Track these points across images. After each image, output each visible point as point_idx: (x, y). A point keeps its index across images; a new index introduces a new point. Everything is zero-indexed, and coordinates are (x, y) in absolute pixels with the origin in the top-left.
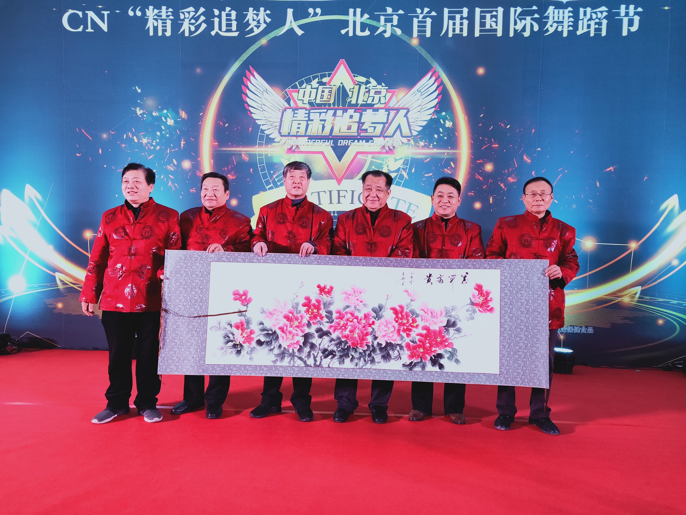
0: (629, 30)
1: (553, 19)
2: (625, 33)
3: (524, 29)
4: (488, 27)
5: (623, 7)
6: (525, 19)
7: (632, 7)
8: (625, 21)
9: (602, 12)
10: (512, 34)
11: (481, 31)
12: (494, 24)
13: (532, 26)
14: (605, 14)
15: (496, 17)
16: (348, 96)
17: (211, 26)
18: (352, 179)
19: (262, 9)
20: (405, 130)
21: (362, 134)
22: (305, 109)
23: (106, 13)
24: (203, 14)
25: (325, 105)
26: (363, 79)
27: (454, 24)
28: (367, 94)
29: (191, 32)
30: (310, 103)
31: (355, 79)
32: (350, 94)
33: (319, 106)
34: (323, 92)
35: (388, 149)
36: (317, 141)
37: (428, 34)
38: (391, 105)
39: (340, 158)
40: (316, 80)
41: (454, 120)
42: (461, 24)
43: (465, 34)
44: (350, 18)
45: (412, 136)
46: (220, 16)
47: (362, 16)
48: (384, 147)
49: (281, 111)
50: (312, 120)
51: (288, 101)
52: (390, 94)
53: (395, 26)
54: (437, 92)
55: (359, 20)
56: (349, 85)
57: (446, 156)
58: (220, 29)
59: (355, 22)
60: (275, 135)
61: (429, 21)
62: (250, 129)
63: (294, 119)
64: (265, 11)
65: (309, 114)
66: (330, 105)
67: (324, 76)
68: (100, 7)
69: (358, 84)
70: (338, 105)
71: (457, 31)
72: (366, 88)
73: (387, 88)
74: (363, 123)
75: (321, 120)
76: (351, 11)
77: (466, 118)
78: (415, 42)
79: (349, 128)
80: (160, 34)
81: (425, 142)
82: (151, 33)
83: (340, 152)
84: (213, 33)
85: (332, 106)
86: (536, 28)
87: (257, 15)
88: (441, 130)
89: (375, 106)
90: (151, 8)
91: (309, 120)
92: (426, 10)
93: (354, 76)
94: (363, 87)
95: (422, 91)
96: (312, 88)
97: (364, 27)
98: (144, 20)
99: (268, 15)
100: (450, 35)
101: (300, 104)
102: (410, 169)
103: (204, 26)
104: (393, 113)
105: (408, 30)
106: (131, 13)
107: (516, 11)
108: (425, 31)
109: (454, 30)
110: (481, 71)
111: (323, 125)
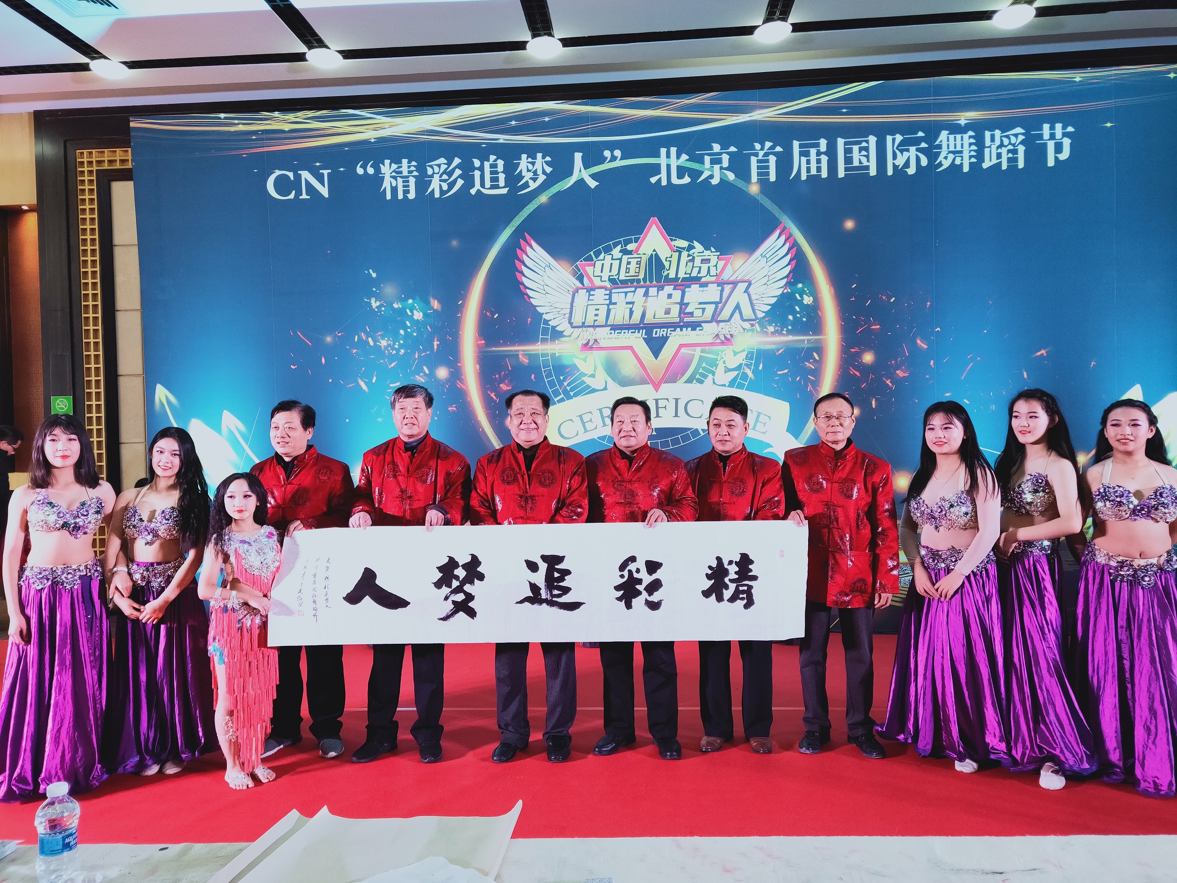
0: (1056, 159)
1: (948, 148)
2: (1051, 163)
3: (907, 164)
4: (856, 163)
5: (1046, 127)
6: (908, 150)
7: (1059, 126)
8: (1051, 146)
9: (1016, 135)
10: (890, 172)
11: (846, 169)
12: (864, 160)
13: (918, 159)
14: (1021, 138)
15: (866, 149)
16: (664, 267)
17: (470, 182)
18: (675, 382)
19: (539, 155)
20: (747, 312)
21: (686, 320)
22: (605, 288)
23: (326, 172)
24: (457, 167)
25: (632, 281)
26: (684, 244)
27: (808, 162)
28: (690, 264)
29: (442, 192)
30: (612, 280)
31: (673, 243)
32: (667, 264)
33: (625, 283)
34: (629, 263)
35: (723, 339)
36: (623, 331)
37: (773, 178)
38: (725, 276)
39: (656, 353)
40: (619, 248)
41: (815, 294)
42: (819, 161)
43: (824, 174)
44: (663, 161)
45: (756, 318)
46: (481, 169)
47: (678, 157)
48: (717, 335)
49: (571, 293)
50: (615, 304)
51: (580, 279)
52: (724, 262)
53: (726, 169)
54: (789, 257)
55: (674, 163)
56: (664, 252)
57: (806, 345)
58: (483, 185)
59: (669, 167)
60: (564, 326)
61: (772, 159)
62: (529, 319)
63: (590, 302)
64: (543, 157)
65: (610, 295)
66: (638, 281)
67: (630, 241)
68: (318, 164)
69: (677, 251)
70: (651, 281)
71: (814, 172)
72: (689, 256)
73: (719, 253)
74: (688, 304)
75: (627, 303)
76: (663, 151)
77: (832, 290)
78: (754, 189)
79: (668, 312)
80: (400, 196)
81: (776, 325)
82: (389, 197)
83: (656, 346)
84: (473, 191)
85: (642, 283)
86: (924, 162)
87: (533, 164)
88: (797, 308)
89: (703, 280)
90: (387, 162)
91: (611, 303)
92: (768, 144)
93: (672, 240)
94: (685, 254)
95: (768, 256)
96: (612, 259)
97: (681, 171)
98: (378, 179)
99: (547, 163)
100: (804, 177)
101: (597, 282)
102: (757, 365)
103: (460, 182)
104: (728, 288)
105: (743, 172)
106: (360, 171)
107: (894, 140)
108: (768, 174)
109: (808, 170)
110: (849, 225)
111: (631, 309)
